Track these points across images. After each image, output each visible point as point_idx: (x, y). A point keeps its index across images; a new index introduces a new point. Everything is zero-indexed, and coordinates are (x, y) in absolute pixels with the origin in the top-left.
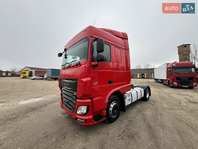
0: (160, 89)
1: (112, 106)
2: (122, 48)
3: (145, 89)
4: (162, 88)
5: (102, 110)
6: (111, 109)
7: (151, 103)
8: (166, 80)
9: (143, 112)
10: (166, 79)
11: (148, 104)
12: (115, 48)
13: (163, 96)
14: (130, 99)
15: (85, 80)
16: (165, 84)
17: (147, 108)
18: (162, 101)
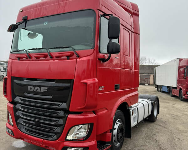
0: (168, 104)
1: (116, 126)
2: (131, 31)
3: (153, 102)
4: (171, 102)
5: (106, 132)
6: (115, 132)
7: (161, 125)
8: (176, 88)
9: (154, 138)
10: (175, 86)
11: (157, 126)
12: (124, 30)
13: (175, 114)
14: (136, 117)
15: (89, 81)
16: (175, 94)
17: (158, 132)
18: (176, 121)
